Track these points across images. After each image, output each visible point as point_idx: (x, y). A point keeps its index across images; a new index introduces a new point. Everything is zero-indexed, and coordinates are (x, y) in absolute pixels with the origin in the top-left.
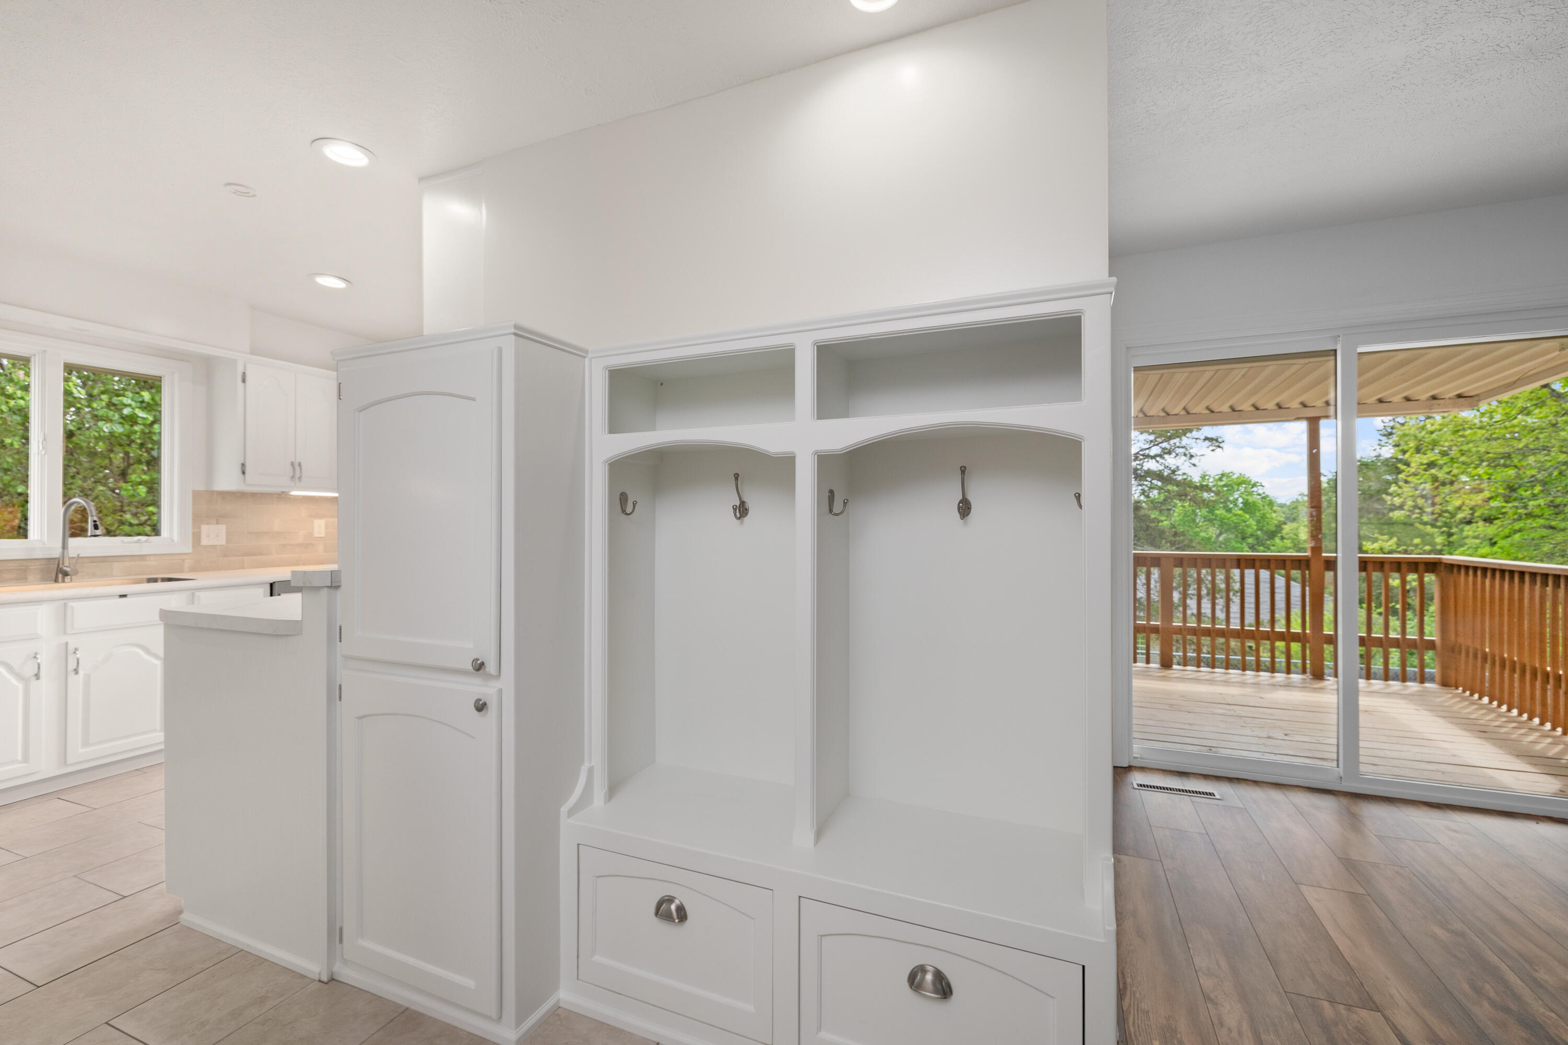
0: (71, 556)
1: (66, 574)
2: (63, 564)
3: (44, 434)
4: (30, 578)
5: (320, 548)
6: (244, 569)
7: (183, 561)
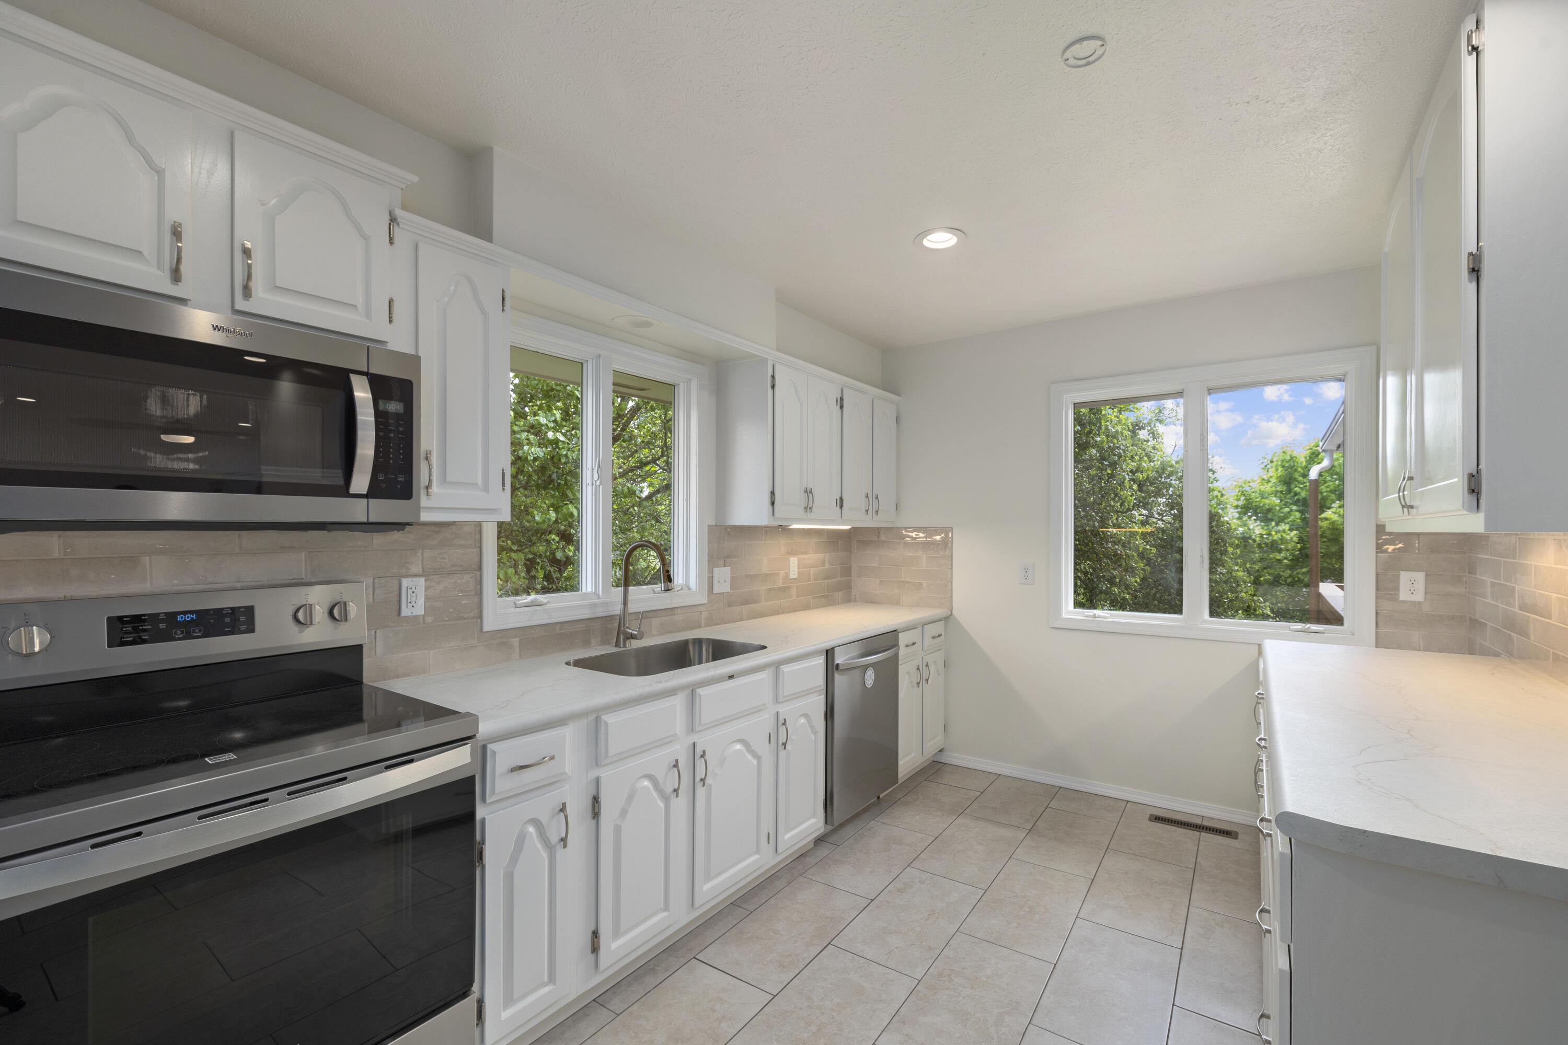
0: (632, 610)
2: (624, 625)
5: (794, 591)
6: (743, 621)
7: (701, 613)
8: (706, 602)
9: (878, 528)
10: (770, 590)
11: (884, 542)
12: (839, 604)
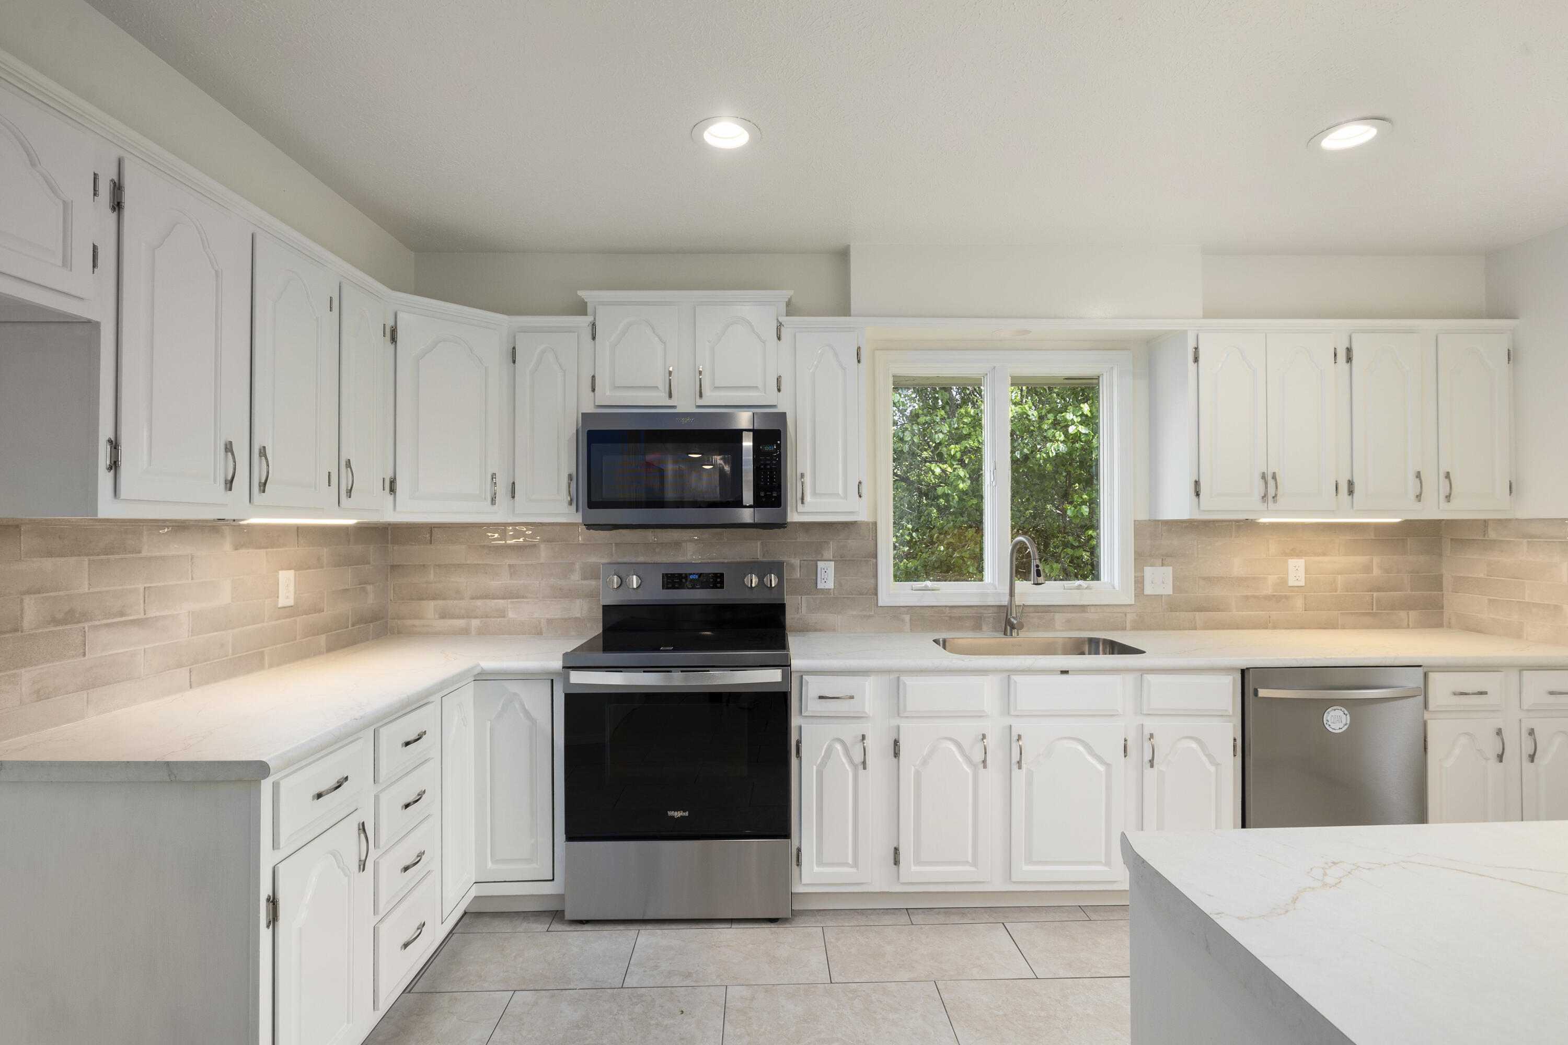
0: (1017, 603)
1: (1013, 627)
2: (1011, 615)
3: (995, 462)
4: (985, 627)
5: (1299, 603)
6: (1196, 630)
7: (1125, 615)
8: (1134, 603)
9: (1485, 521)
10: (1247, 597)
11: (1495, 541)
12: (1408, 627)
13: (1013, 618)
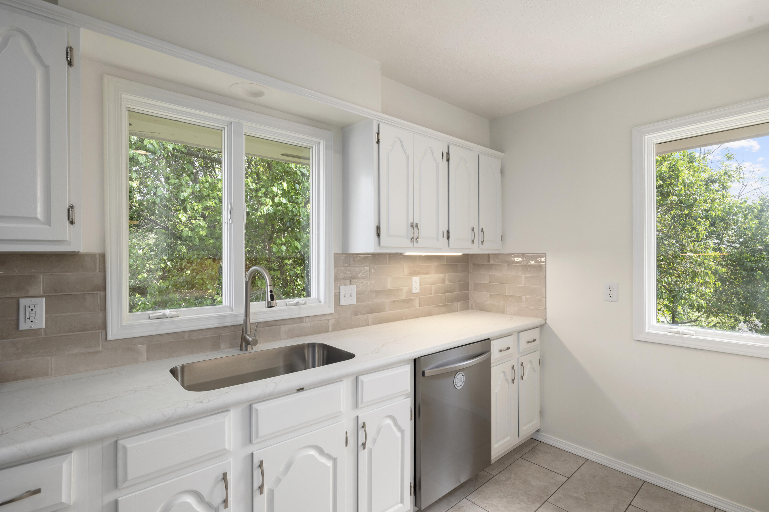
0: (251, 321)
1: (248, 343)
2: (246, 333)
3: (232, 203)
4: (223, 346)
5: (417, 303)
6: (368, 325)
7: (328, 321)
8: (333, 312)
10: (394, 301)
12: (458, 311)
13: (248, 335)
